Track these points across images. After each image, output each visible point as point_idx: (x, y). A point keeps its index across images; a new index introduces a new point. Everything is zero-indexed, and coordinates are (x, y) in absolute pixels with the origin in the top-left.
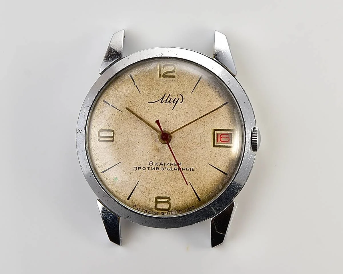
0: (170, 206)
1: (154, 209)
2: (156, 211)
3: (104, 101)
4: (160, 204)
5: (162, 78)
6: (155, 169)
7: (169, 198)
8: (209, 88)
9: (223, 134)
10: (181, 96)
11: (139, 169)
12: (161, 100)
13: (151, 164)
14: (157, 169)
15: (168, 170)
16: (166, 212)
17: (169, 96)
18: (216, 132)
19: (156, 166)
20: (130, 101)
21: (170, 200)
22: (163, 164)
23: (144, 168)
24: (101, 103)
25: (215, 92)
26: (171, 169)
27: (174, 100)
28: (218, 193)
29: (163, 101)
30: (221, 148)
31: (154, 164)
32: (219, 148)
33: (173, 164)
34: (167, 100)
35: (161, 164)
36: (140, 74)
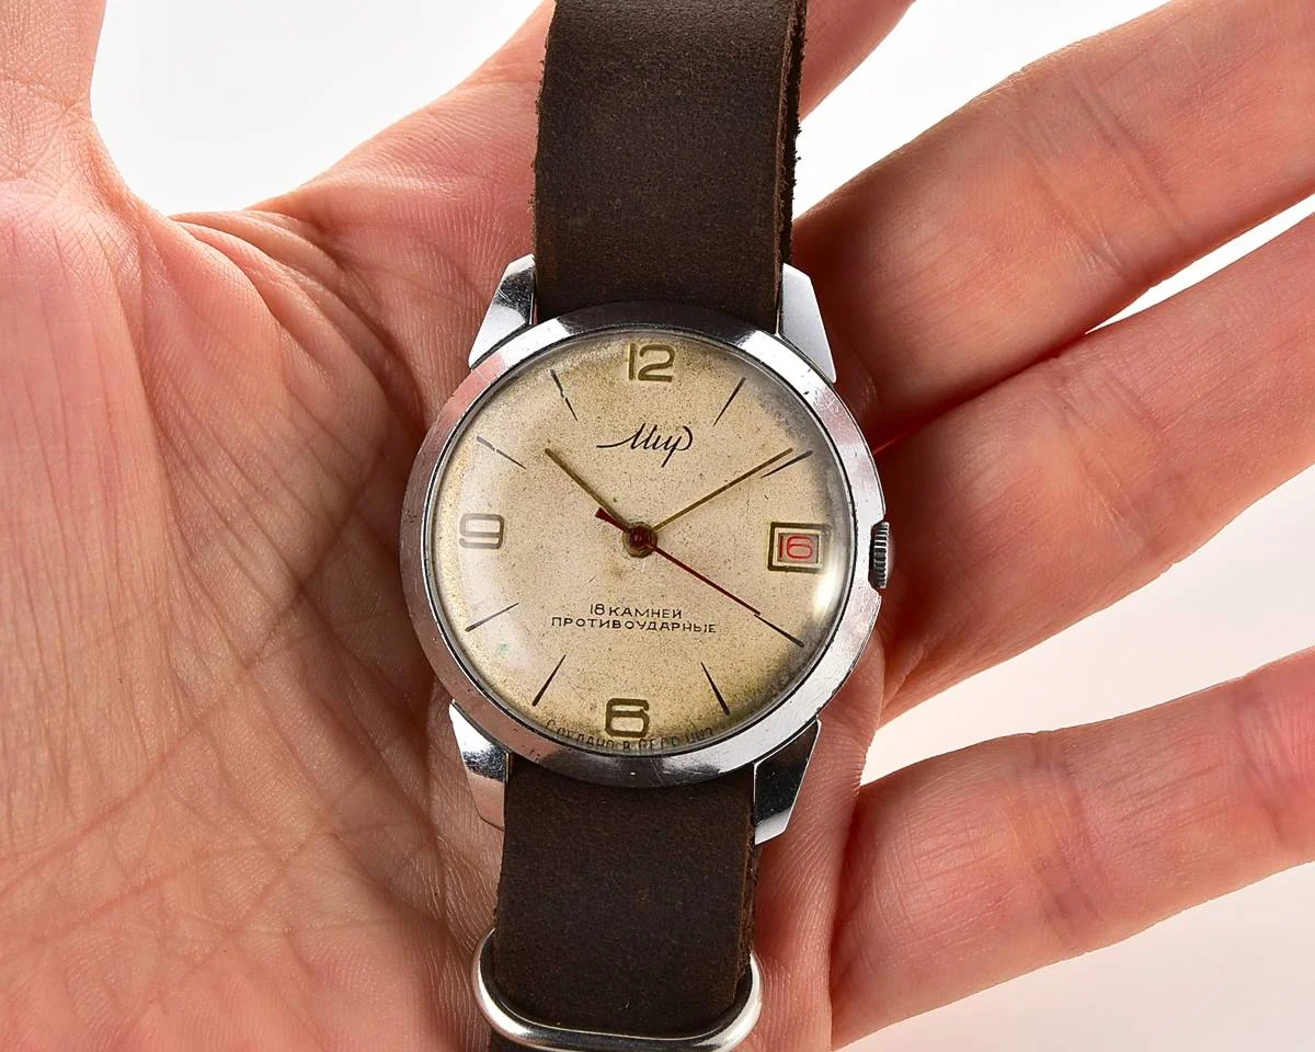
0: (646, 726)
1: (604, 733)
2: (609, 737)
3: (479, 439)
4: (621, 719)
5: (636, 381)
6: (611, 625)
7: (645, 704)
8: (761, 411)
9: (796, 536)
10: (688, 430)
11: (566, 623)
12: (632, 441)
13: (601, 611)
14: (616, 624)
15: (646, 627)
16: (635, 742)
17: (655, 429)
18: (778, 530)
19: (614, 617)
20: (549, 442)
21: (647, 708)
22: (633, 612)
23: (581, 623)
24: (469, 444)
25: (779, 424)
26: (652, 627)
27: (667, 443)
28: (776, 695)
29: (637, 444)
30: (789, 573)
31: (607, 611)
32: (784, 573)
33: (658, 614)
34: (647, 440)
35: (627, 611)
36: (577, 369)
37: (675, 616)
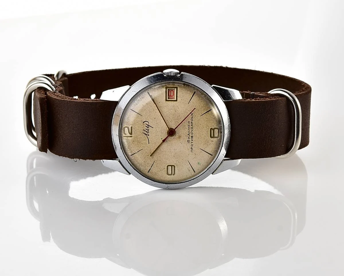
0: (216, 128)
1: (218, 138)
3: (148, 172)
4: (215, 134)
5: (133, 135)
8: (138, 105)
9: (169, 95)
10: (144, 122)
11: (192, 149)
14: (192, 137)
15: (192, 130)
16: (221, 131)
17: (144, 130)
18: (167, 99)
20: (148, 155)
21: (212, 128)
22: (189, 133)
23: (192, 145)
24: (149, 174)
25: (141, 100)
26: (192, 128)
27: (147, 127)
29: (148, 134)
30: (178, 96)
31: (189, 139)
33: (189, 127)
34: (147, 132)
36: (130, 150)
37: (189, 123)
